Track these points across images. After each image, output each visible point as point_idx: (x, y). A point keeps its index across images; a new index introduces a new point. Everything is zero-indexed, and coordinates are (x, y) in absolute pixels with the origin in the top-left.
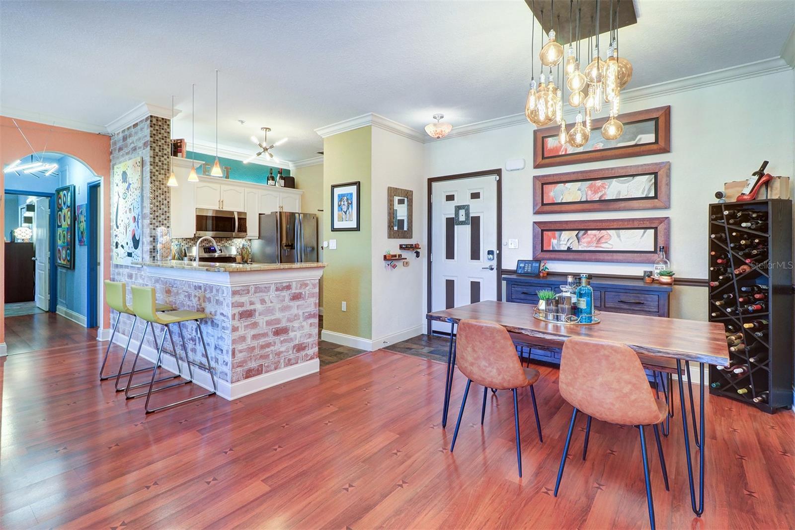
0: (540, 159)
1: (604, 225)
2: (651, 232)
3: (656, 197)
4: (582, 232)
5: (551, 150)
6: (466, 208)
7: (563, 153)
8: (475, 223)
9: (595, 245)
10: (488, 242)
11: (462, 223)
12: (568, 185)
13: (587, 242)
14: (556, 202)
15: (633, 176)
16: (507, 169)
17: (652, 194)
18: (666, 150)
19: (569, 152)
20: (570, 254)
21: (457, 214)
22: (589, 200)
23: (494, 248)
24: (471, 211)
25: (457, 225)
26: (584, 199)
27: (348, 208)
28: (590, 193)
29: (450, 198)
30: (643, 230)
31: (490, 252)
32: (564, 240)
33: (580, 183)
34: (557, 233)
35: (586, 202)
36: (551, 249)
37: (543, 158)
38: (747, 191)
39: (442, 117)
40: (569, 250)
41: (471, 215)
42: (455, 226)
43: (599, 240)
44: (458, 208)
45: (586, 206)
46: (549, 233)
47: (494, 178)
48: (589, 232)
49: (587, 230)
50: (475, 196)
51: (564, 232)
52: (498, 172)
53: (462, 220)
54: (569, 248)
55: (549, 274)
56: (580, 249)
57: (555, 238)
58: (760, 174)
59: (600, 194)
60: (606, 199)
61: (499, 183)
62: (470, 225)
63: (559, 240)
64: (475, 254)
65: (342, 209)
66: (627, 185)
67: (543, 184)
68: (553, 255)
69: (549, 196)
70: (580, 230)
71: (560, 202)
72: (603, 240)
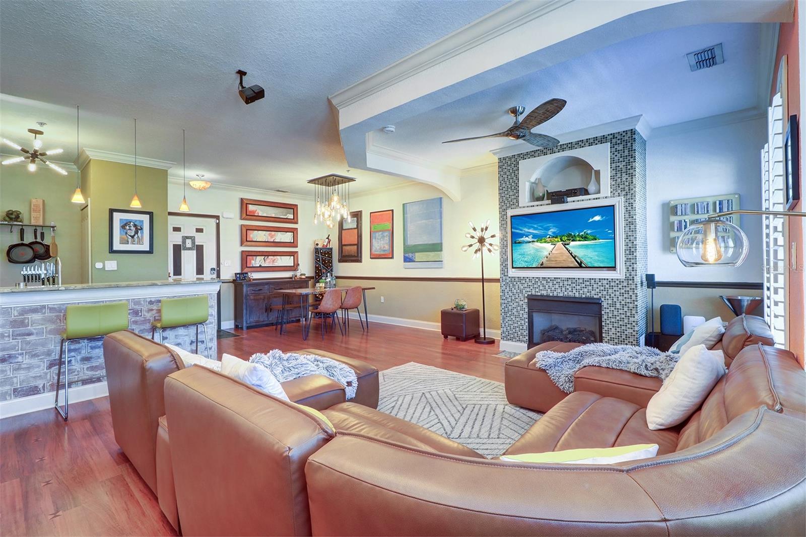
0: (244, 215)
1: (276, 254)
2: (293, 257)
3: (293, 242)
4: (266, 257)
5: (250, 212)
6: (193, 239)
7: (257, 215)
8: (200, 250)
9: (272, 263)
10: (209, 262)
11: (189, 249)
12: (259, 232)
13: (269, 262)
14: (254, 240)
15: (286, 232)
16: (224, 216)
17: (292, 241)
18: (297, 223)
19: (260, 215)
20: (261, 269)
21: (184, 242)
22: (269, 241)
23: (215, 266)
24: (196, 241)
25: (184, 249)
26: (267, 240)
27: (136, 232)
28: (269, 237)
29: (177, 229)
30: (289, 257)
31: (213, 269)
32: (258, 261)
33: (265, 232)
34: (254, 257)
35: (268, 242)
36: (251, 266)
37: (247, 215)
38: (325, 244)
39: (203, 176)
40: (260, 266)
41: (196, 244)
42: (182, 251)
43: (273, 261)
44: (185, 238)
45: (267, 244)
46: (251, 257)
47: (213, 221)
48: (269, 257)
49: (268, 256)
50: (199, 230)
51: (258, 257)
52: (217, 217)
53: (189, 247)
54: (260, 265)
55: (254, 280)
56: (266, 265)
57: (253, 260)
58: (328, 238)
59: (273, 239)
60: (276, 241)
61: (218, 225)
62: (195, 251)
63: (255, 261)
64: (200, 270)
65: (126, 233)
66: (283, 236)
67: (247, 230)
68: (253, 269)
69: (250, 237)
70: (265, 256)
71: (255, 240)
72: (275, 261)
